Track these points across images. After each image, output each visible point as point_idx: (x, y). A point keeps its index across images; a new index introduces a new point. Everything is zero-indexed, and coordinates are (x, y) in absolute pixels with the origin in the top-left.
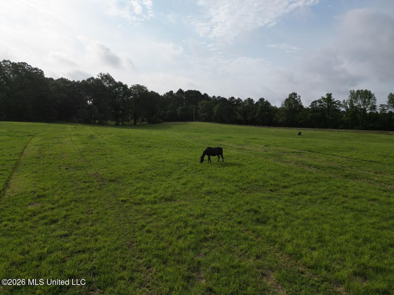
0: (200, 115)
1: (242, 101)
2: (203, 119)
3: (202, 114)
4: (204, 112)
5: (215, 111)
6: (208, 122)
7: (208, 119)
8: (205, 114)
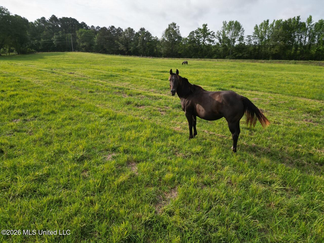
0: (80, 45)
1: (123, 31)
2: (83, 49)
3: (81, 45)
4: (83, 42)
5: (95, 41)
6: (89, 52)
7: (89, 49)
8: (85, 44)
